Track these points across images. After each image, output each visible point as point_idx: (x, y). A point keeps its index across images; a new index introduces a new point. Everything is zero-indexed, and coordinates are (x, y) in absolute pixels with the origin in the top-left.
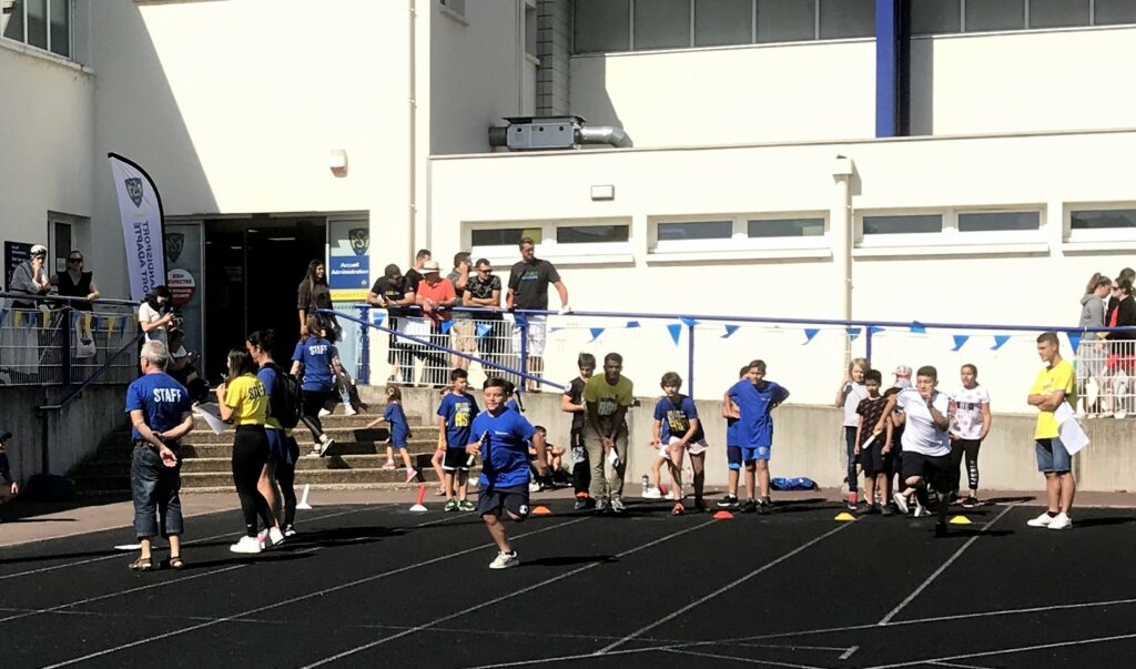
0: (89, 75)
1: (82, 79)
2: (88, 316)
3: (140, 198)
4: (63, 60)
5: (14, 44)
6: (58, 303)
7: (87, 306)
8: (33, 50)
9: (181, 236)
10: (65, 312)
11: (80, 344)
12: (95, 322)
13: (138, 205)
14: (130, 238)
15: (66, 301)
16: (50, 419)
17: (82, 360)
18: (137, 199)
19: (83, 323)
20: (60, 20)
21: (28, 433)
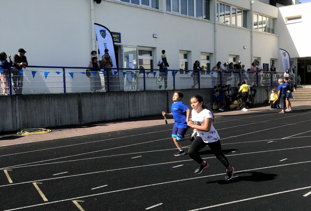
0: (278, 36)
1: (276, 37)
2: (276, 75)
3: (285, 55)
4: (273, 34)
5: (265, 33)
6: (270, 73)
7: (275, 73)
8: (268, 33)
9: (293, 61)
10: (271, 74)
11: (274, 79)
12: (277, 76)
13: (285, 57)
14: (283, 62)
15: (271, 73)
16: (269, 91)
17: (274, 82)
18: (285, 56)
19: (275, 76)
20: (273, 28)
21: (265, 93)
